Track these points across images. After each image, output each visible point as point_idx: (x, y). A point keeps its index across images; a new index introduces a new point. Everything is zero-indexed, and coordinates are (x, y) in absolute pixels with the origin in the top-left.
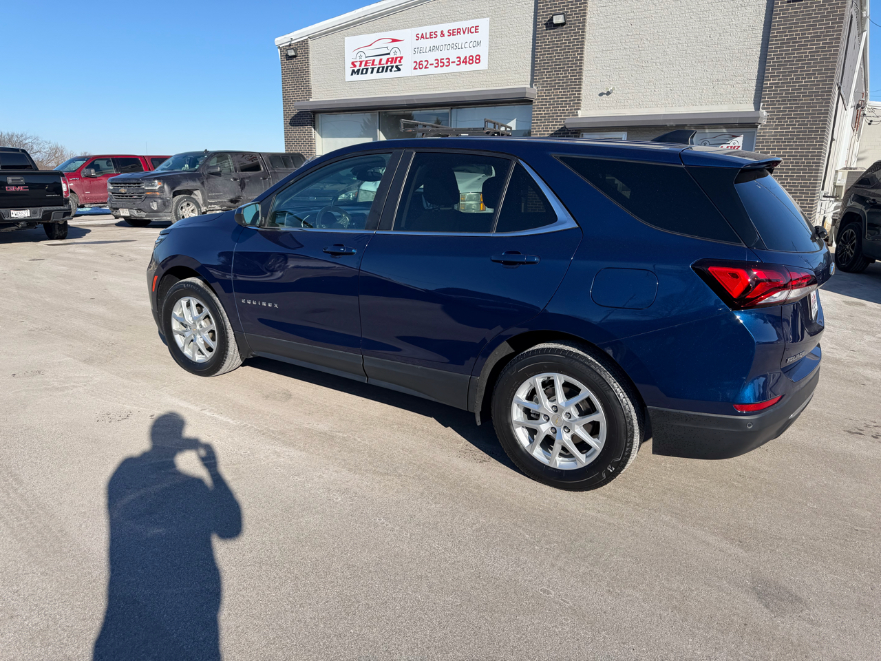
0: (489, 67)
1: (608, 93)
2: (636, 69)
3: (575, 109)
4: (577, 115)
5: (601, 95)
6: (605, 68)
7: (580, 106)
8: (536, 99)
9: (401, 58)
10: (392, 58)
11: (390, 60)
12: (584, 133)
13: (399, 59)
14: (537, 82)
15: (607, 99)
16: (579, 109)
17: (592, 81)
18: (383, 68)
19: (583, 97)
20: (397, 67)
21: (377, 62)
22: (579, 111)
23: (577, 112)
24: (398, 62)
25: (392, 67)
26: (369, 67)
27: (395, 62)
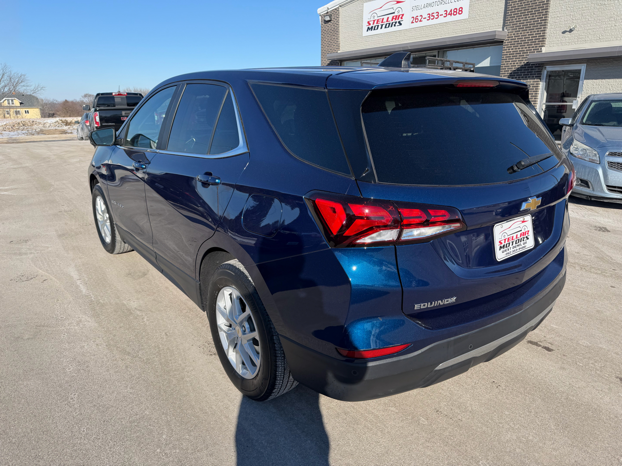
0: (469, 16)
1: (571, 31)
2: (598, 7)
3: (539, 47)
4: (541, 51)
5: (564, 32)
6: (569, 9)
7: (545, 43)
8: (507, 40)
9: (403, 15)
10: (396, 16)
11: (395, 17)
12: (547, 67)
13: (401, 16)
14: (508, 25)
15: (569, 36)
16: (543, 46)
17: (557, 21)
18: (389, 24)
19: (547, 36)
20: (399, 22)
21: (385, 20)
22: (543, 48)
23: (541, 49)
24: (400, 18)
25: (396, 23)
26: (379, 24)
27: (398, 19)
